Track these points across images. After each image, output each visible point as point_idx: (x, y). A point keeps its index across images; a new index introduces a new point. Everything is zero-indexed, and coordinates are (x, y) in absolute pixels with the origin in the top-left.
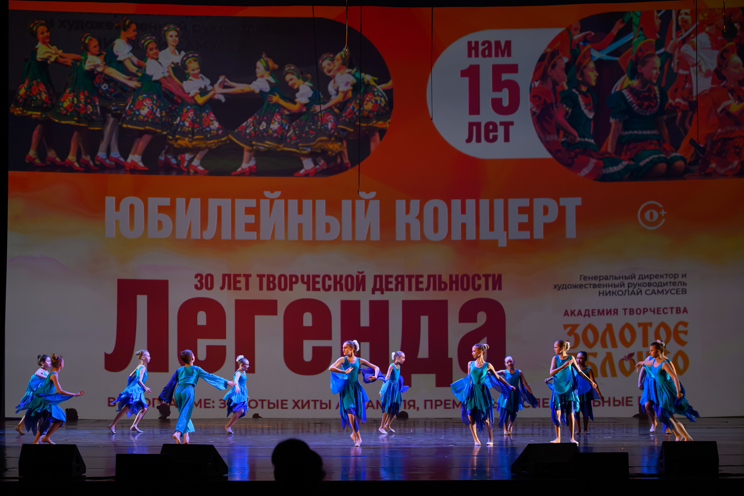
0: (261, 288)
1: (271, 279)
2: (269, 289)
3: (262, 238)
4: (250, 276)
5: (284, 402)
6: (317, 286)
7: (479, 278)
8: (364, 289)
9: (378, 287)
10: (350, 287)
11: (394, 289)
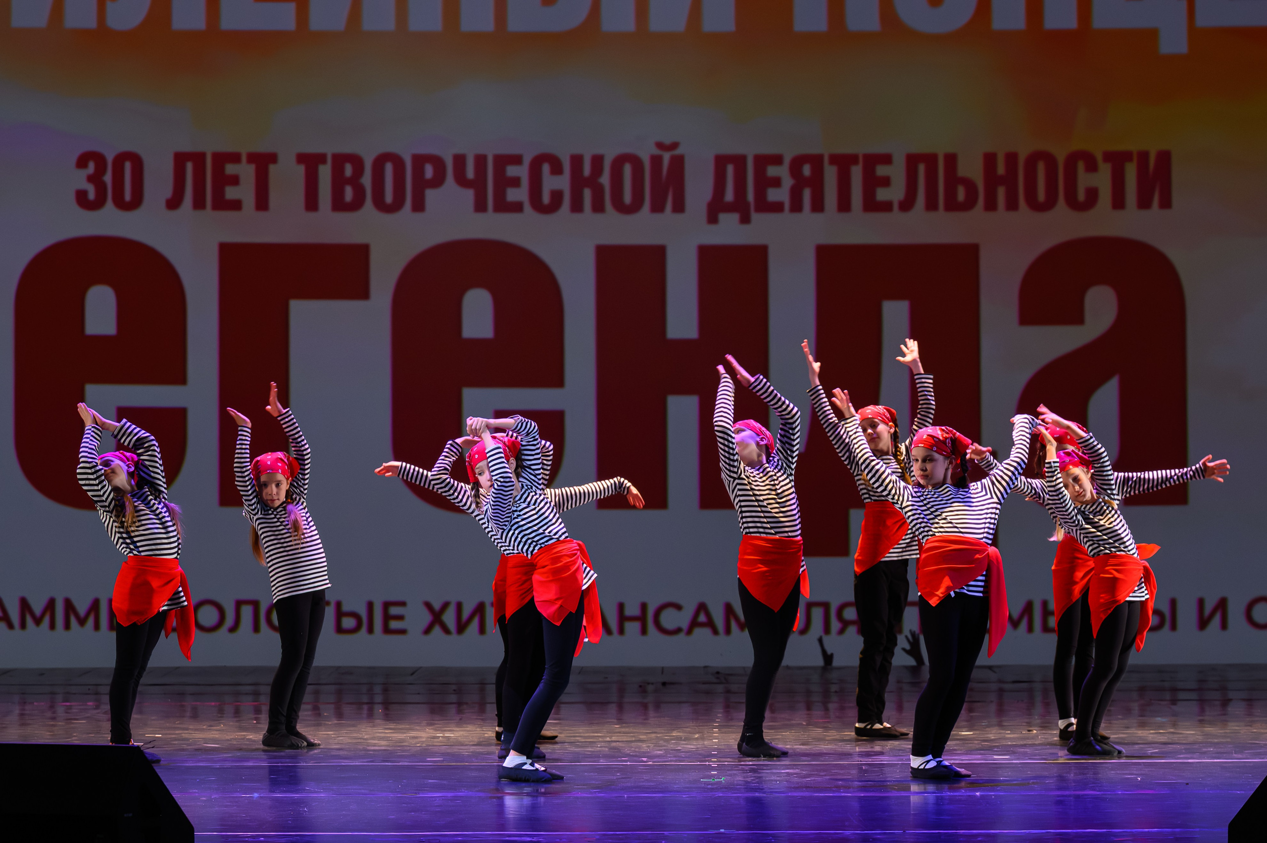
0: (312, 204)
1: (348, 170)
2: (339, 205)
3: (318, 21)
4: (272, 158)
5: (394, 611)
6: (513, 195)
7: (1092, 167)
8: (679, 207)
9: (729, 196)
10: (627, 198)
11: (787, 206)
